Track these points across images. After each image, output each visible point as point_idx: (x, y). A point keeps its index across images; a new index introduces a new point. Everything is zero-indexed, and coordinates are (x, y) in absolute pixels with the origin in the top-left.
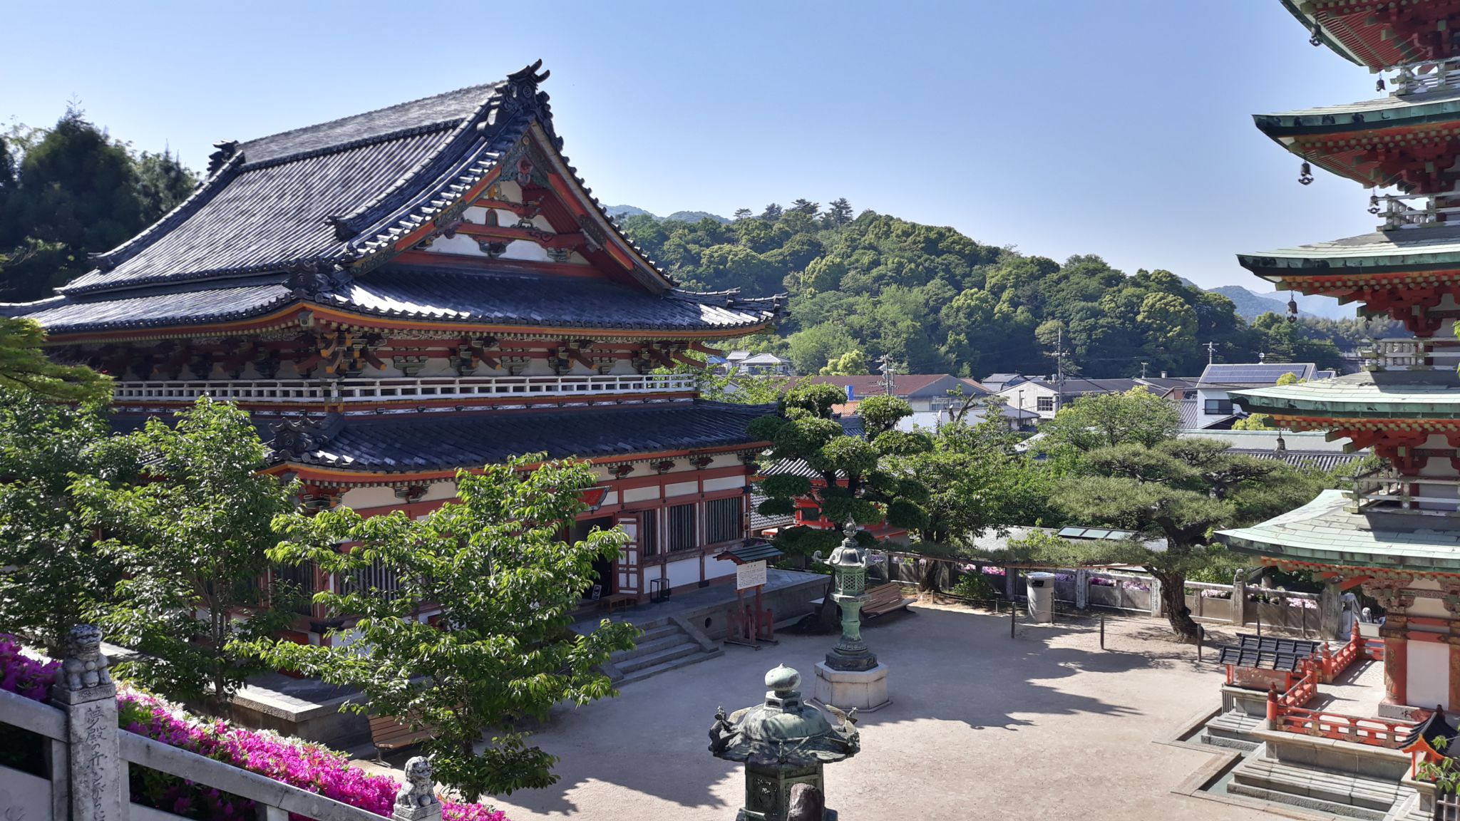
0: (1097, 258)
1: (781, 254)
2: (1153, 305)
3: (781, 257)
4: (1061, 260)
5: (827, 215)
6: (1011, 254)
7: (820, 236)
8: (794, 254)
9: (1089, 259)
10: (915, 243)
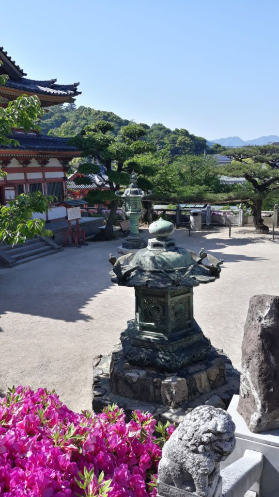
0: (162, 124)
1: (51, 121)
2: (181, 141)
3: (51, 122)
4: (150, 125)
5: (67, 107)
6: (133, 122)
7: (65, 114)
8: (56, 121)
9: (159, 125)
10: (100, 117)
